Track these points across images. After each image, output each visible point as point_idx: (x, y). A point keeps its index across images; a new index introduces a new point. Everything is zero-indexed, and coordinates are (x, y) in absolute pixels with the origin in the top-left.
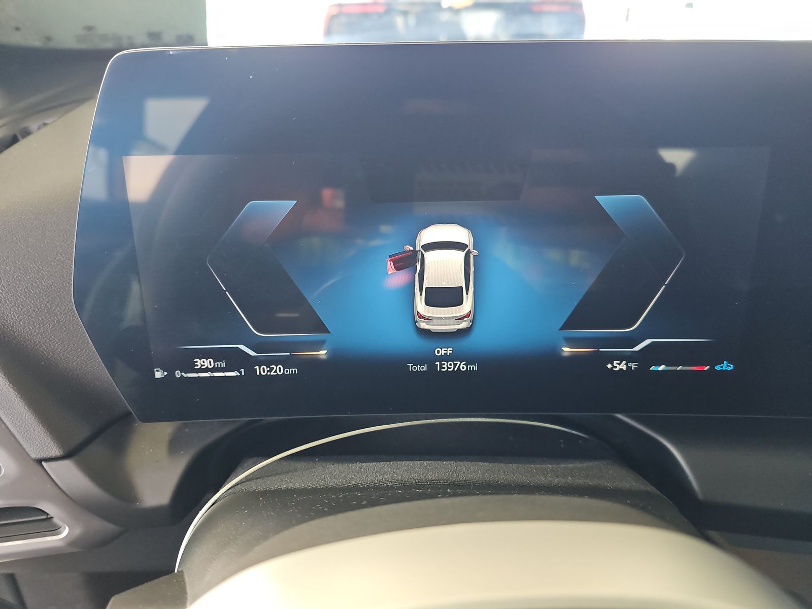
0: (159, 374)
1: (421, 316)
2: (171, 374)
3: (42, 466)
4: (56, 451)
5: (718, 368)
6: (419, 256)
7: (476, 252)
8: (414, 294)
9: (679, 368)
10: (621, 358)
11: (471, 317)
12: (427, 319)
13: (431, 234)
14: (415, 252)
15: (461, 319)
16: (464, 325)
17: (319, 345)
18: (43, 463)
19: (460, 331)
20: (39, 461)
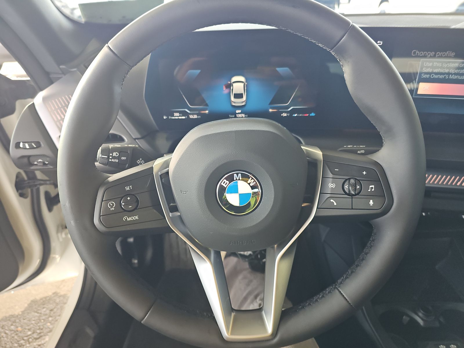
0: (165, 118)
1: (232, 101)
2: (168, 117)
3: (136, 141)
4: (139, 136)
5: (311, 115)
6: (232, 85)
7: (246, 83)
8: (230, 95)
9: (301, 115)
10: (285, 112)
11: (245, 102)
12: (234, 102)
13: (234, 79)
14: (231, 84)
15: (243, 102)
16: (243, 104)
17: (205, 110)
18: (136, 140)
19: (243, 106)
20: (135, 139)
